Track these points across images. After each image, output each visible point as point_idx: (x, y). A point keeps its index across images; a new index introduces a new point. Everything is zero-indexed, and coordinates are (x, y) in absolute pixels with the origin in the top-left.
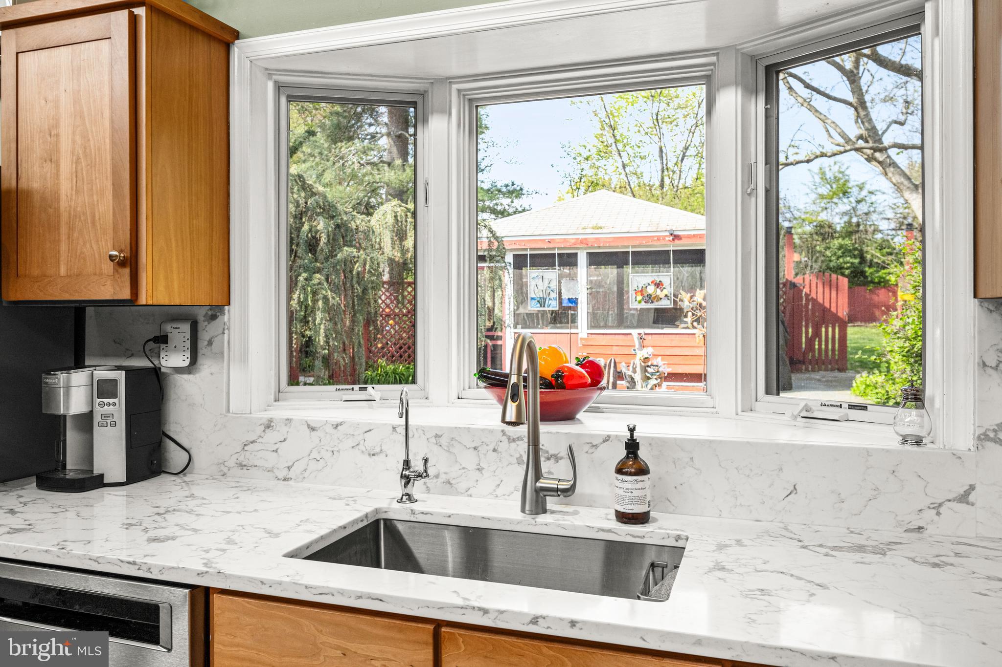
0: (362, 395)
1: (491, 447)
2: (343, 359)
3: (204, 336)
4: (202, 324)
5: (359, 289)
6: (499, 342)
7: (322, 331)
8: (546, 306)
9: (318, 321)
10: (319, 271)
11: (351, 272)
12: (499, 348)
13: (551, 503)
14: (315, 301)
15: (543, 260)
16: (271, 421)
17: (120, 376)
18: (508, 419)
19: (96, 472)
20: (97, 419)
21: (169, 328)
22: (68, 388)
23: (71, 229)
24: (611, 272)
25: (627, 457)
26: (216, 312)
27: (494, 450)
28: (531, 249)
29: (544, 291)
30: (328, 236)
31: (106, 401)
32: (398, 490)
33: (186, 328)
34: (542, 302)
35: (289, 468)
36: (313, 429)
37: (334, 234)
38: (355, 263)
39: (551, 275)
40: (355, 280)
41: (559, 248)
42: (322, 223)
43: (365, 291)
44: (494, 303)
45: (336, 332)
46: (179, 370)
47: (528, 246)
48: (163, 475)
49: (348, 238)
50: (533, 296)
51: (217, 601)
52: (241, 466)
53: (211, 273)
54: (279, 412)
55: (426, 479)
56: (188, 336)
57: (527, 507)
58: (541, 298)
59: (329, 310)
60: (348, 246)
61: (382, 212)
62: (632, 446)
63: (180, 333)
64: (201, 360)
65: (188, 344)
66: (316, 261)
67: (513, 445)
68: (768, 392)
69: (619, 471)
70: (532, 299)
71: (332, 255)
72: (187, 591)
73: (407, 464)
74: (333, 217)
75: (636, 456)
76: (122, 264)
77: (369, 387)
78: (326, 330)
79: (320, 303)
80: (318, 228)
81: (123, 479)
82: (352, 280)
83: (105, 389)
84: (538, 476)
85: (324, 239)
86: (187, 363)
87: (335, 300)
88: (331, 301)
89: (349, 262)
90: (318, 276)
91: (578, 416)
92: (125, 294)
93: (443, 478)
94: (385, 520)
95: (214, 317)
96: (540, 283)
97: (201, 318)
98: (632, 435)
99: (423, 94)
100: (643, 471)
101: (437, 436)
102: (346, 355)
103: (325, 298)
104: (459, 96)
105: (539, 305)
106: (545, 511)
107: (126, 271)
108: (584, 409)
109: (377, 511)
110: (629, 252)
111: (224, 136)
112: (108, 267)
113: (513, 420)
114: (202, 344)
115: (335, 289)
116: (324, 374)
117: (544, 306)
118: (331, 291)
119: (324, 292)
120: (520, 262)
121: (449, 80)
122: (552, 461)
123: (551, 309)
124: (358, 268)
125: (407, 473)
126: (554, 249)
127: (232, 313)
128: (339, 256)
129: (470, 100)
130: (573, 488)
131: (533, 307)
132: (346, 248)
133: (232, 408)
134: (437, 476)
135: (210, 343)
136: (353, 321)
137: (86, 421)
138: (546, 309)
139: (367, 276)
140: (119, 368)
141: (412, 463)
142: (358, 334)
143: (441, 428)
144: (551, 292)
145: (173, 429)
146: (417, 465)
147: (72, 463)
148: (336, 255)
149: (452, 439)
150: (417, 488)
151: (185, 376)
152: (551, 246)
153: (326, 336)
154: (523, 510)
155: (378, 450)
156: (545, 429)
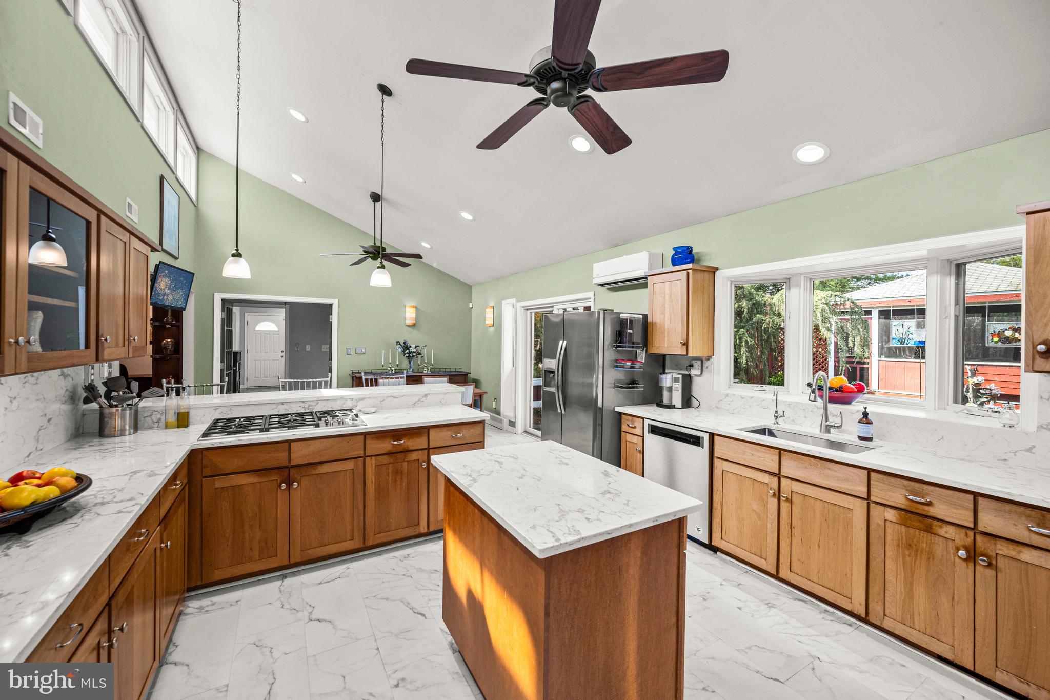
0: (762, 389)
1: (810, 410)
2: (756, 371)
3: (705, 365)
4: (704, 362)
5: (765, 337)
6: (866, 366)
7: (744, 358)
8: (905, 343)
9: (742, 352)
10: (743, 327)
11: (761, 327)
12: (867, 369)
13: (832, 430)
14: (740, 342)
15: (904, 313)
16: (728, 394)
17: (680, 376)
18: (810, 399)
19: (673, 404)
20: (673, 389)
21: (694, 362)
22: (666, 379)
23: (668, 333)
24: (977, 319)
25: (863, 418)
26: (708, 358)
27: (812, 411)
28: (893, 306)
29: (904, 334)
30: (748, 309)
31: (676, 383)
32: (773, 420)
33: (699, 362)
34: (902, 341)
35: (734, 410)
36: (743, 398)
37: (752, 308)
38: (764, 323)
39: (910, 323)
40: (763, 332)
41: (917, 305)
42: (745, 303)
43: (769, 338)
44: (854, 345)
45: (752, 358)
46: (696, 376)
47: (891, 304)
48: (691, 408)
49: (759, 310)
50: (895, 337)
51: (716, 438)
52: (717, 408)
53: (708, 346)
54: (730, 391)
55: (783, 418)
56: (700, 365)
57: (822, 430)
58: (901, 338)
59: (747, 346)
60: (760, 314)
61: (780, 295)
62: (865, 414)
63: (697, 364)
64: (703, 373)
65: (700, 368)
66: (741, 322)
67: (819, 410)
68: (956, 402)
69: (859, 422)
70: (893, 339)
71: (751, 318)
72: (708, 434)
73: (776, 412)
74: (751, 299)
75: (867, 418)
76: (684, 345)
77: (764, 386)
78: (746, 357)
79: (744, 343)
80: (743, 306)
81: (681, 407)
82: (761, 331)
83: (676, 380)
84: (827, 421)
85: (746, 311)
86: (700, 373)
87: (751, 342)
88: (750, 343)
89: (760, 323)
90: (742, 330)
91: (852, 403)
92: (685, 353)
93: (791, 419)
94: (768, 429)
95: (708, 360)
96: (900, 328)
97: (704, 360)
98: (865, 410)
99: (789, 279)
100: (870, 423)
101: (789, 404)
102: (758, 369)
103: (747, 342)
104: (805, 279)
105: (899, 343)
106: (830, 433)
107: (685, 347)
108: (856, 401)
109: (765, 425)
110: (986, 306)
111: (713, 302)
112: (680, 345)
113: (813, 400)
114: (704, 368)
115: (752, 336)
116: (745, 378)
117: (904, 344)
118: (750, 337)
119: (746, 338)
120: (885, 314)
121: (801, 274)
122: (835, 417)
123: (909, 345)
124: (764, 326)
125: (776, 415)
126: (914, 306)
127: (714, 358)
128: (754, 319)
129: (810, 279)
130: (841, 426)
131: (893, 344)
132: (758, 315)
133: (714, 389)
134: (789, 418)
135: (707, 368)
136: (762, 352)
137: (670, 389)
138: (905, 345)
139: (770, 330)
140: (679, 374)
141: (779, 412)
142: (764, 359)
143: (791, 402)
144: (910, 334)
145: (694, 394)
146: (780, 413)
147: (666, 401)
148: (753, 319)
149: (795, 406)
150: (780, 420)
151: (698, 378)
152: (911, 304)
153: (746, 360)
154: (821, 431)
155: (766, 407)
156: (830, 406)
